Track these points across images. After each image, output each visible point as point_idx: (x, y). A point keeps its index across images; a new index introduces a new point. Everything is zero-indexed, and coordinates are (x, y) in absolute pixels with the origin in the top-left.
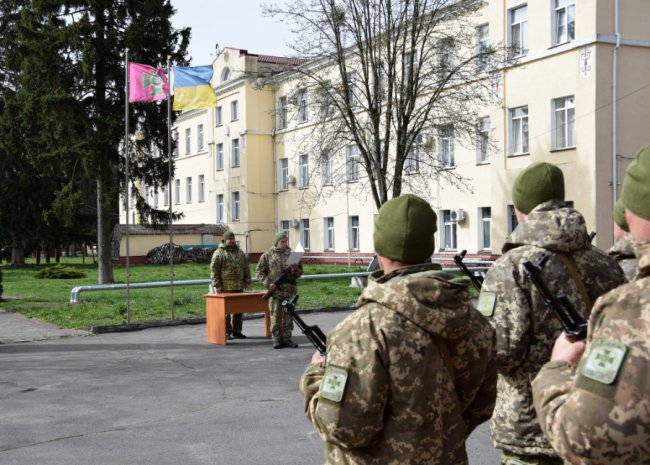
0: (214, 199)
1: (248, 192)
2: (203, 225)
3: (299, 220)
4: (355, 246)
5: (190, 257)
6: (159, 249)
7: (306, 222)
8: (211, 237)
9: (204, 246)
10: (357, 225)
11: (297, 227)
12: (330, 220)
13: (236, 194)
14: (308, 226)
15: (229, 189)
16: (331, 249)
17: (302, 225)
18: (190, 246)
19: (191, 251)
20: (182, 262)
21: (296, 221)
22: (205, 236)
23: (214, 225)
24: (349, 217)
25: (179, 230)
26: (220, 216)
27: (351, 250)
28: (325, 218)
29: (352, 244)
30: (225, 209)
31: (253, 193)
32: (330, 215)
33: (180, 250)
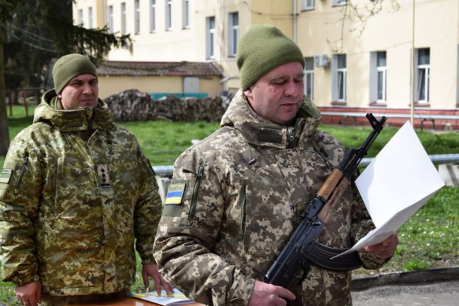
0: (203, 22)
1: (252, 12)
2: (184, 63)
3: (330, 55)
4: (422, 97)
5: (161, 111)
6: (115, 97)
7: (342, 59)
8: (196, 80)
9: (183, 95)
10: (428, 62)
11: (327, 67)
12: (381, 55)
13: (235, 15)
14: (344, 66)
15: (223, 8)
16: (379, 102)
17: (334, 64)
18: (161, 95)
19: (163, 103)
20: (150, 118)
21: (325, 58)
22: (187, 79)
23: (202, 64)
24: (415, 49)
25: (147, 69)
26: (211, 50)
27: (415, 104)
28: (372, 53)
29: (417, 94)
30: (217, 38)
31: (260, 14)
32: (381, 48)
33: (146, 99)
